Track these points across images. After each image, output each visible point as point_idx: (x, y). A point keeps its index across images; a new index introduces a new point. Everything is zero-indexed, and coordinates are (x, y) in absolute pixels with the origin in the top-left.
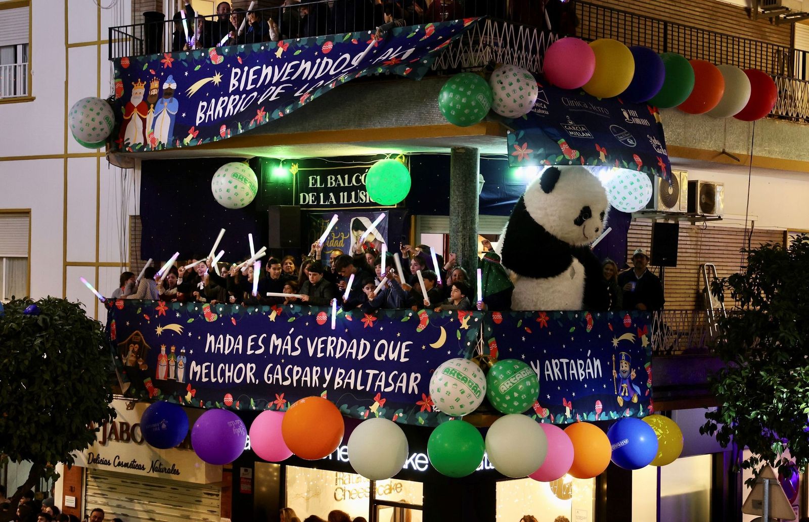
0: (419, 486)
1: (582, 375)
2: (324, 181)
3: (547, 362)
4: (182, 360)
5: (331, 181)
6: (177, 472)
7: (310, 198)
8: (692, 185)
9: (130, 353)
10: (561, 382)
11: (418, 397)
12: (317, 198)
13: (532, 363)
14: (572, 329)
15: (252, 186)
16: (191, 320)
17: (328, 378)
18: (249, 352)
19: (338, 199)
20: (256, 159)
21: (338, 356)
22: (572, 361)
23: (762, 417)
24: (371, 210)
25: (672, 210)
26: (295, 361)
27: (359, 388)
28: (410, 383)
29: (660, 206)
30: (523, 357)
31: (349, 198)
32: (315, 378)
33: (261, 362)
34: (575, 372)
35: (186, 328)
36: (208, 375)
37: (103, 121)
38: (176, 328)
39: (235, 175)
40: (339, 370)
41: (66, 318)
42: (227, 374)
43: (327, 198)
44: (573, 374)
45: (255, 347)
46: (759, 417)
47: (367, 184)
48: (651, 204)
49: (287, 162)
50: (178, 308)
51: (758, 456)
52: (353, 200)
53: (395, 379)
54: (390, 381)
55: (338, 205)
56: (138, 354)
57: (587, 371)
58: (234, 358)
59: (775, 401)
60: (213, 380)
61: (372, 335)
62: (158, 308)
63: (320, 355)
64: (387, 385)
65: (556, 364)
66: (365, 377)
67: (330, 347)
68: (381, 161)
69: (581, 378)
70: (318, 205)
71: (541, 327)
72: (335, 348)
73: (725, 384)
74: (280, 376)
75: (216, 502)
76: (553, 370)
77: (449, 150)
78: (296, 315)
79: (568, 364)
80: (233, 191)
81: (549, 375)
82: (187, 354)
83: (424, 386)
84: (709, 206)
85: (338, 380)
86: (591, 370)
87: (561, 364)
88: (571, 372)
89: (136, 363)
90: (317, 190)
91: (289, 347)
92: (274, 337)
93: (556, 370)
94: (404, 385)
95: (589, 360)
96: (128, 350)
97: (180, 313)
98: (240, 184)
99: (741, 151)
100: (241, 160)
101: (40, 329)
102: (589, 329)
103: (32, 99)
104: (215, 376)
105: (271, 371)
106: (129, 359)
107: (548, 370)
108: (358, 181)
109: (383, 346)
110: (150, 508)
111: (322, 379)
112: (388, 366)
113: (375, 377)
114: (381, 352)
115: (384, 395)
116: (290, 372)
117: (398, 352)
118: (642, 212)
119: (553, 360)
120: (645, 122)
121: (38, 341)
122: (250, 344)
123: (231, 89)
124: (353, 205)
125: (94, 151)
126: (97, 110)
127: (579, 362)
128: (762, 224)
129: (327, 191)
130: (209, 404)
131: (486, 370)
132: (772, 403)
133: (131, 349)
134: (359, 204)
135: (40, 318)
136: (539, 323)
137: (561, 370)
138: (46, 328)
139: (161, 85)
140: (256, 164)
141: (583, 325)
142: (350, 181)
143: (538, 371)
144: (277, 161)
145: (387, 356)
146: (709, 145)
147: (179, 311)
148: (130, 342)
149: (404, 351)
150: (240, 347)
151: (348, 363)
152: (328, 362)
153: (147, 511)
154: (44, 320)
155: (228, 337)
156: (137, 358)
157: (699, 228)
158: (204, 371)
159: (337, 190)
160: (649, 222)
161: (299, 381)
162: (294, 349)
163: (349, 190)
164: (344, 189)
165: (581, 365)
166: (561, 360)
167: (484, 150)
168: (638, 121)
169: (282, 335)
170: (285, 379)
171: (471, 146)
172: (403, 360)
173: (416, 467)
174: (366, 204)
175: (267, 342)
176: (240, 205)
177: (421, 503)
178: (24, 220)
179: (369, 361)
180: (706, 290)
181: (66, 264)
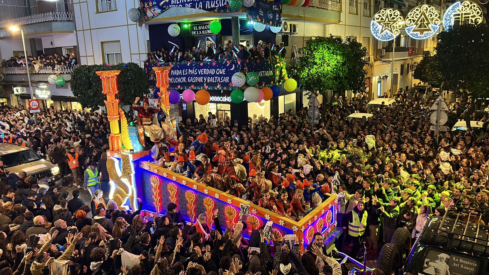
0: (229, 105)
2: (198, 28)
3: (259, 72)
5: (200, 28)
7: (194, 33)
8: (291, 25)
10: (262, 77)
11: (229, 83)
12: (196, 33)
13: (255, 72)
14: (265, 63)
15: (179, 30)
17: (205, 80)
18: (184, 74)
19: (202, 33)
20: (179, 23)
21: (207, 74)
24: (211, 35)
25: (286, 32)
26: (195, 76)
27: (214, 82)
28: (226, 80)
29: (284, 31)
30: (253, 71)
31: (205, 32)
32: (201, 80)
33: (187, 77)
36: (173, 81)
37: (136, 14)
39: (174, 27)
40: (208, 78)
41: (135, 68)
42: (178, 80)
43: (199, 32)
44: (266, 75)
45: (185, 73)
47: (210, 28)
48: (281, 30)
49: (188, 23)
51: (310, 92)
52: (206, 33)
53: (223, 79)
54: (221, 79)
55: (202, 34)
58: (180, 76)
60: (174, 82)
61: (215, 68)
62: (157, 64)
63: (202, 74)
64: (221, 80)
66: (215, 79)
67: (205, 72)
68: (212, 21)
69: (268, 76)
70: (197, 35)
72: (206, 72)
74: (192, 80)
75: (178, 113)
76: (261, 74)
77: (231, 18)
78: (195, 64)
79: (264, 72)
80: (173, 32)
81: (259, 75)
83: (230, 80)
84: (295, 31)
85: (208, 80)
86: (270, 74)
90: (196, 31)
91: (194, 72)
92: (189, 70)
94: (225, 80)
95: (269, 71)
97: (163, 65)
98: (175, 30)
99: (303, 16)
100: (175, 23)
101: (128, 70)
102: (269, 63)
103: (117, 10)
104: (175, 81)
105: (190, 79)
108: (207, 27)
109: (218, 70)
111: (203, 80)
112: (220, 76)
113: (217, 78)
114: (218, 72)
115: (220, 83)
116: (195, 79)
117: (222, 72)
118: (279, 33)
119: (261, 72)
120: (278, 9)
121: (129, 73)
122: (183, 72)
123: (172, 4)
124: (206, 34)
125: (135, 23)
126: (135, 12)
127: (267, 71)
128: (307, 35)
129: (199, 31)
130: (173, 88)
131: (245, 75)
133: (152, 75)
134: (208, 34)
135: (128, 67)
137: (263, 74)
138: (130, 70)
139: (152, 3)
140: (179, 24)
142: (205, 28)
143: (257, 75)
144: (185, 23)
145: (220, 73)
146: (295, 14)
148: (151, 73)
149: (224, 71)
150: (181, 73)
151: (210, 75)
152: (204, 76)
154: (129, 68)
155: (177, 71)
157: (292, 36)
158: (172, 80)
159: (202, 30)
160: (280, 35)
161: (197, 81)
162: (195, 73)
163: (205, 30)
164: (203, 30)
167: (240, 17)
168: (276, 9)
169: (192, 69)
170: (193, 80)
171: (237, 16)
172: (224, 74)
173: (228, 101)
174: (209, 34)
175: (188, 71)
176: (176, 36)
177: (230, 110)
178: (118, 43)
179: (215, 75)
180: (294, 52)
181: (131, 54)
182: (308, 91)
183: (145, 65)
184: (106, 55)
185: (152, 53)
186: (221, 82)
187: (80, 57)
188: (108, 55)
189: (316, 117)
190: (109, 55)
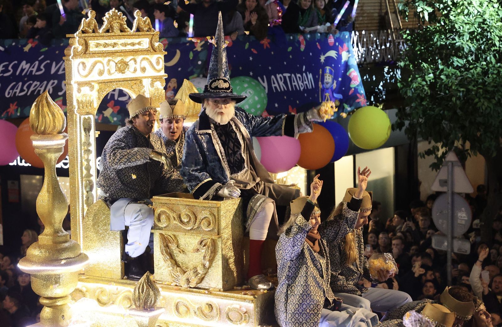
1: (302, 86)
3: (273, 77)
10: (287, 92)
13: (259, 78)
14: (290, 49)
22: (293, 75)
23: (444, 113)
30: (251, 74)
34: (296, 83)
44: (295, 86)
46: (441, 112)
51: (440, 145)
57: (305, 83)
59: (454, 99)
65: (281, 78)
69: (302, 89)
71: (265, 47)
73: (413, 88)
76: (279, 81)
79: (290, 77)
81: (275, 87)
86: (307, 82)
87: (285, 77)
88: (293, 84)
93: (281, 83)
95: (304, 74)
102: (302, 48)
107: (274, 83)
119: (277, 75)
127: (298, 75)
132: (451, 101)
136: (263, 45)
137: (285, 82)
141: (297, 45)
143: (265, 84)
165: (299, 78)
166: (285, 75)
180: (387, 13)
182: (433, 143)
186: (120, 99)
189: (460, 231)
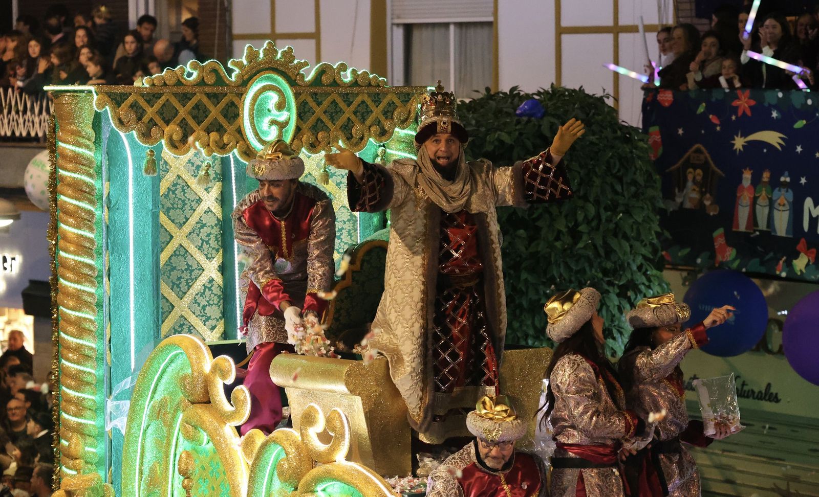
4: (784, 197)
6: (775, 399)
9: (690, 184)
16: (800, 124)
35: (792, 137)
38: (772, 138)
50: (774, 102)
56: (704, 186)
62: (736, 103)
82: (794, 185)
89: (701, 202)
96: (685, 180)
97: (779, 111)
106: (689, 196)
110: (725, 461)
133: (690, 177)
147: (776, 107)
148: (688, 164)
153: (720, 467)
156: (703, 194)
181: (560, 31)
183: (651, 106)
184: (399, 34)
185: (703, 25)
187: (232, 37)
188: (409, 29)
190: (416, 34)
